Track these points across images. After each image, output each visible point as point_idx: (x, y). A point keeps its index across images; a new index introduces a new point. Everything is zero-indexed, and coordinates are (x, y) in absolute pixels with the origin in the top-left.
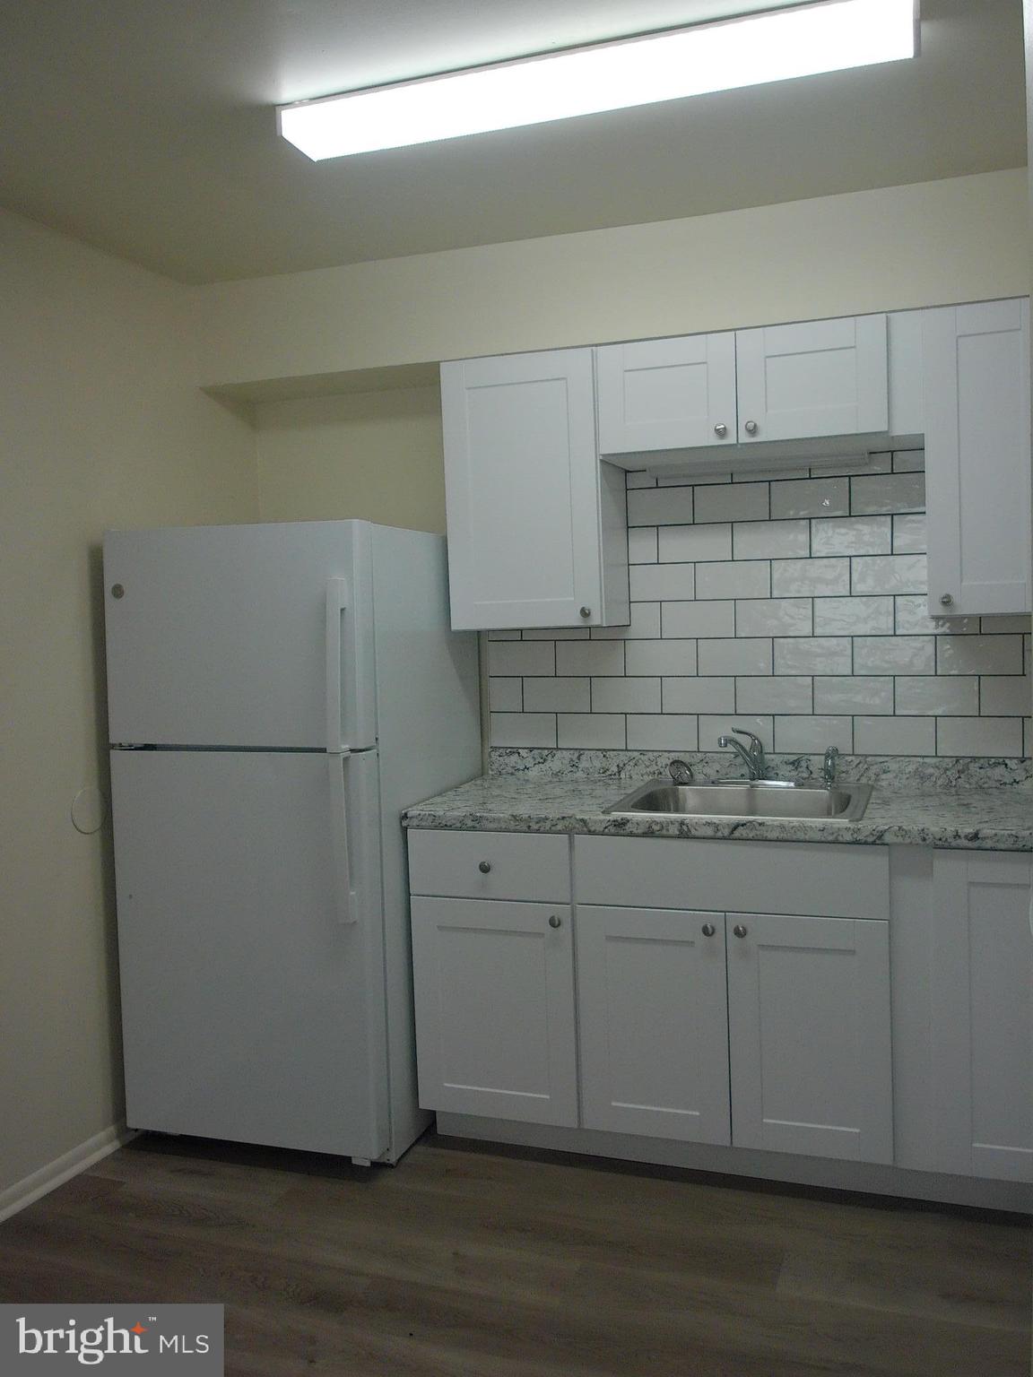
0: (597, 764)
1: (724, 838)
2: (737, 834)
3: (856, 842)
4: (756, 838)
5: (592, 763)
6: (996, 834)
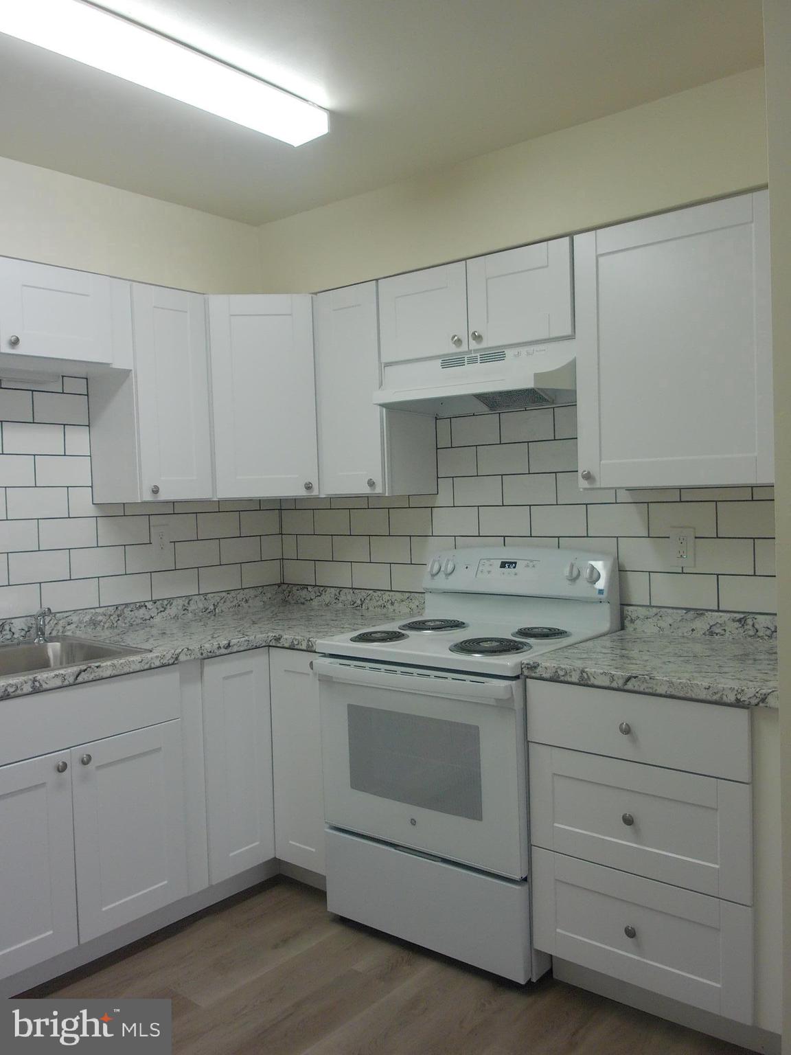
1: (70, 685)
2: (80, 679)
3: (163, 666)
4: (95, 678)
6: (239, 642)
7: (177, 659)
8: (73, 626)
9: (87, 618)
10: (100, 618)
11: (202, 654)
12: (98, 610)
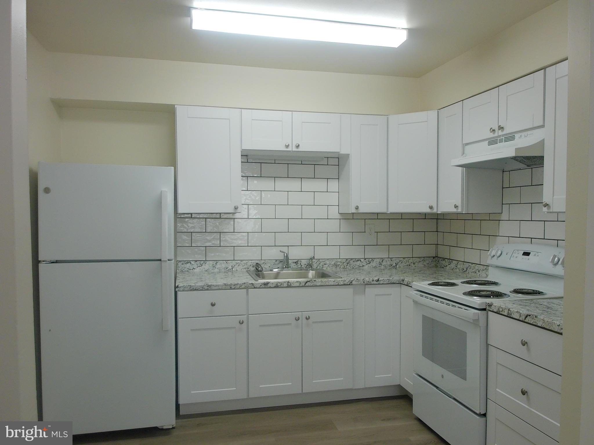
0: (224, 266)
1: (302, 286)
2: (307, 284)
3: (344, 285)
4: (313, 285)
5: (221, 265)
6: (383, 279)
7: (351, 283)
8: (327, 266)
9: (333, 263)
10: (339, 263)
11: (364, 282)
12: (338, 260)
